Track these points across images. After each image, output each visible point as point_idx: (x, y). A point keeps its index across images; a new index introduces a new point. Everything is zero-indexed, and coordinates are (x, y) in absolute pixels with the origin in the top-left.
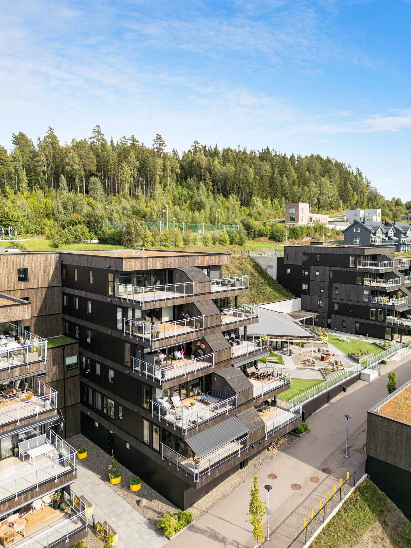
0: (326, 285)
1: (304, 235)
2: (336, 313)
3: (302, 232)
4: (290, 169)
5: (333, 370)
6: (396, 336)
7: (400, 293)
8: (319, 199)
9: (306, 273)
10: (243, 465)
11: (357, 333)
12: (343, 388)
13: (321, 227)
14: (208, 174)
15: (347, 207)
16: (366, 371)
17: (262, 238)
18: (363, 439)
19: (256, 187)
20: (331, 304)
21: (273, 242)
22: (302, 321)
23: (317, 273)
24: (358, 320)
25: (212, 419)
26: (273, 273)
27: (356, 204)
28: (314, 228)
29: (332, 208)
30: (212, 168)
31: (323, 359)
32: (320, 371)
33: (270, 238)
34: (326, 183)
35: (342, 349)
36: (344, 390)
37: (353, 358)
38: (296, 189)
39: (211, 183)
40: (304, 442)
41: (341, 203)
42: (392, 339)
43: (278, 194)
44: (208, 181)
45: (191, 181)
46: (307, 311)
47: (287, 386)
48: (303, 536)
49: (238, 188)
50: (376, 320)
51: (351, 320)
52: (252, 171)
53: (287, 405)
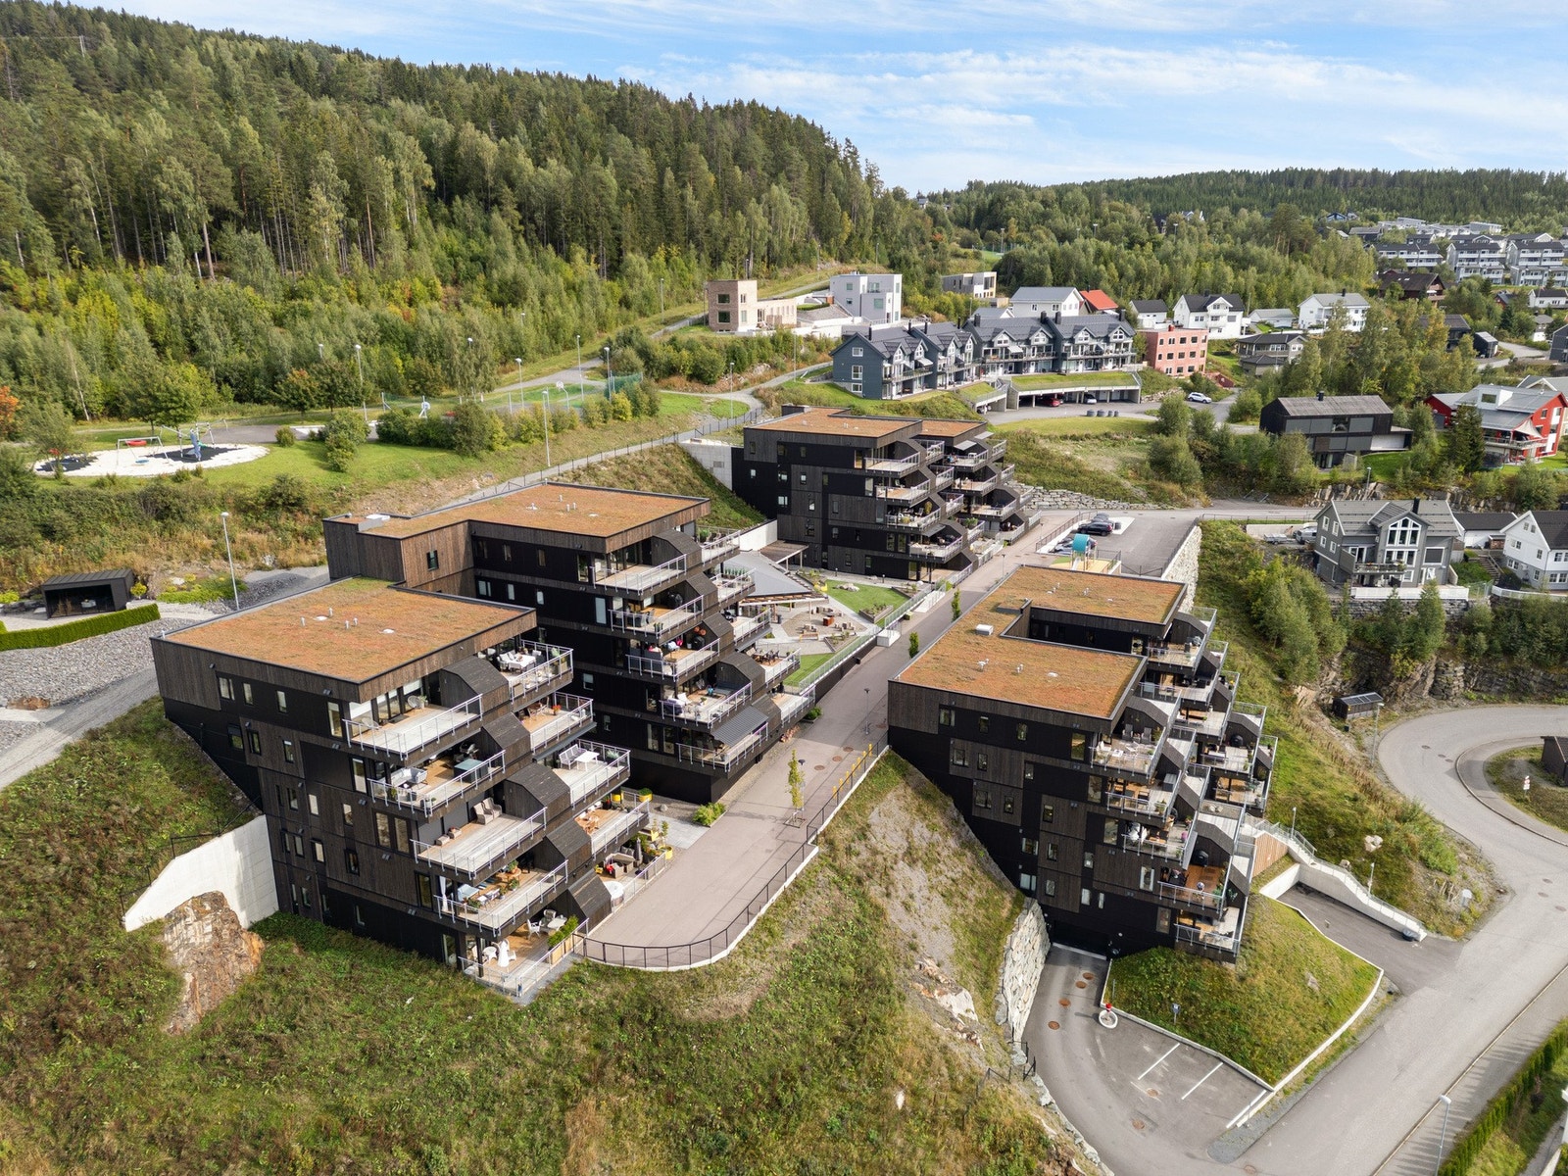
0: (819, 497)
1: (756, 360)
2: (835, 543)
3: (750, 355)
4: (697, 166)
5: (843, 638)
6: (924, 571)
7: (929, 505)
8: (770, 244)
9: (784, 477)
10: (758, 759)
11: (868, 573)
12: (856, 660)
13: (787, 338)
14: (506, 189)
15: (830, 254)
16: (884, 633)
17: (674, 379)
18: (884, 713)
19: (629, 220)
20: (827, 529)
21: (697, 386)
22: (783, 563)
23: (803, 478)
24: (869, 552)
25: (732, 711)
26: (725, 475)
27: (848, 242)
28: (773, 341)
29: (798, 260)
30: (515, 174)
31: (826, 623)
32: (824, 640)
33: (691, 378)
34: (782, 202)
35: (849, 604)
36: (858, 662)
37: (866, 616)
38: (717, 219)
39: (517, 213)
40: (818, 727)
41: (817, 245)
42: (918, 579)
43: (679, 234)
44: (510, 209)
45: (466, 208)
46: (787, 541)
47: (797, 666)
48: (800, 854)
49: (587, 227)
50: (896, 551)
51: (859, 554)
52: (609, 175)
53: (796, 689)
